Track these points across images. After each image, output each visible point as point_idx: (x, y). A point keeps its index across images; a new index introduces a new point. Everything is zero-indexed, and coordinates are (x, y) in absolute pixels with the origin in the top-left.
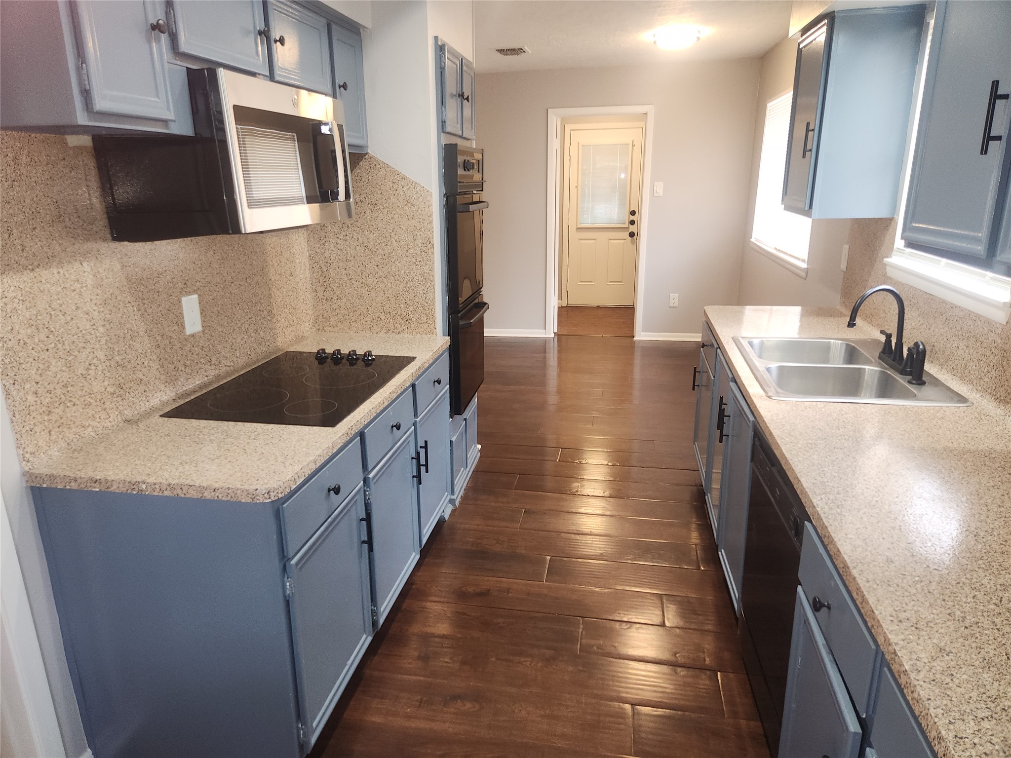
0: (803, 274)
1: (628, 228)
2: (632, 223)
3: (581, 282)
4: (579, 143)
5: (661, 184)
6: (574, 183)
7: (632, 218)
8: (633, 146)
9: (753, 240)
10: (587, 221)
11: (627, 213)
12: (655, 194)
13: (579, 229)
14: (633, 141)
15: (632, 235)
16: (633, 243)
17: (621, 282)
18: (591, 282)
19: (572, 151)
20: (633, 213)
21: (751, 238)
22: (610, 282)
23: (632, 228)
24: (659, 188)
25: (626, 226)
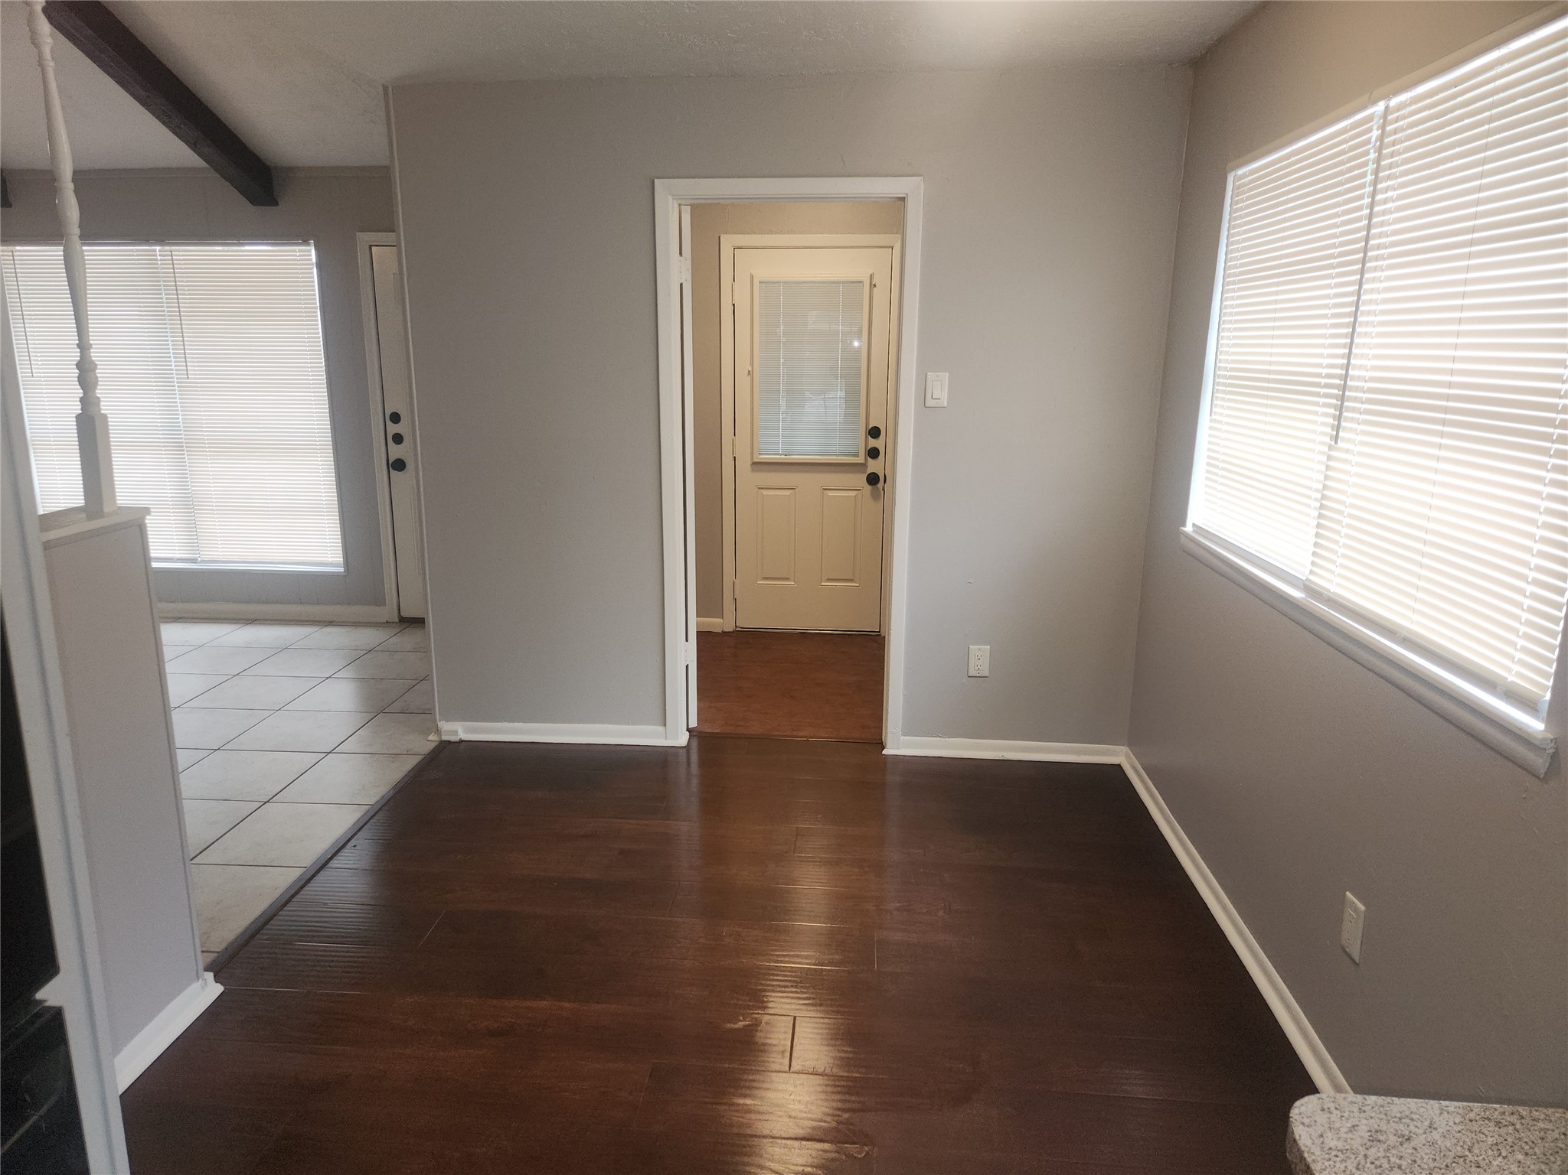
0: (1540, 763)
1: (864, 465)
2: (873, 453)
3: (765, 578)
4: (752, 276)
5: (945, 376)
6: (743, 365)
7: (873, 443)
8: (873, 286)
9: (1188, 528)
10: (776, 446)
11: (862, 432)
12: (930, 403)
13: (758, 466)
14: (872, 276)
15: (873, 479)
16: (875, 496)
17: (851, 580)
18: (787, 579)
19: (736, 293)
20: (874, 433)
21: (1184, 525)
22: (829, 580)
23: (874, 466)
24: (940, 389)
25: (861, 460)
